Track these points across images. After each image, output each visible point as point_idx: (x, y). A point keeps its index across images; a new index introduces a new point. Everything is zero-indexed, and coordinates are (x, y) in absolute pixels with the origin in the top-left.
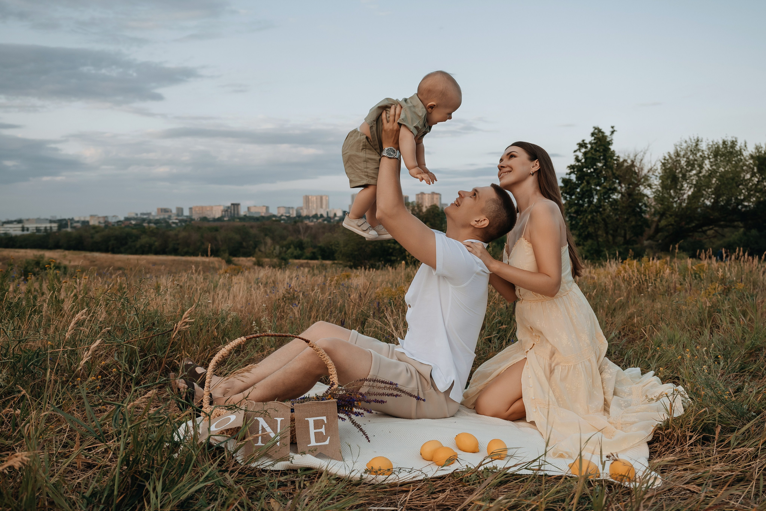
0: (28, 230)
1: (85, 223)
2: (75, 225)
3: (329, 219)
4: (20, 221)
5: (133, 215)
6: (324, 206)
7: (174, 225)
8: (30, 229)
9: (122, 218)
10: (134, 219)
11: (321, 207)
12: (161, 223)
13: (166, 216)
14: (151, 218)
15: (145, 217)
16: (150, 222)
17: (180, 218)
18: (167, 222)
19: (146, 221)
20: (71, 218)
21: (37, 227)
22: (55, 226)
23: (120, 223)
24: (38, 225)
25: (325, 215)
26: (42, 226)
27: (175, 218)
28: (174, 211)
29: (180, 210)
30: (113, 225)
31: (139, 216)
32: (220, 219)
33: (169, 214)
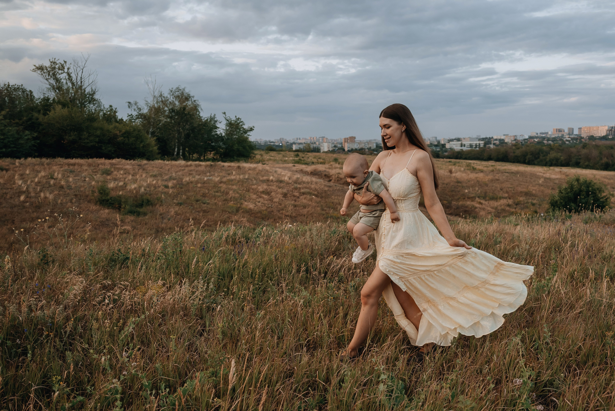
0: (464, 146)
1: (502, 142)
2: (495, 142)
4: (458, 140)
5: (534, 134)
7: (567, 143)
8: (466, 145)
9: (527, 137)
10: (536, 138)
12: (557, 141)
13: (560, 135)
14: (549, 136)
15: (543, 135)
16: (548, 140)
17: (572, 136)
18: (561, 140)
19: (546, 139)
20: (491, 137)
21: (470, 144)
22: (482, 143)
23: (526, 141)
24: (472, 143)
26: (474, 143)
27: (568, 136)
28: (566, 131)
29: (571, 130)
30: (522, 143)
31: (539, 135)
32: (604, 138)
33: (563, 133)
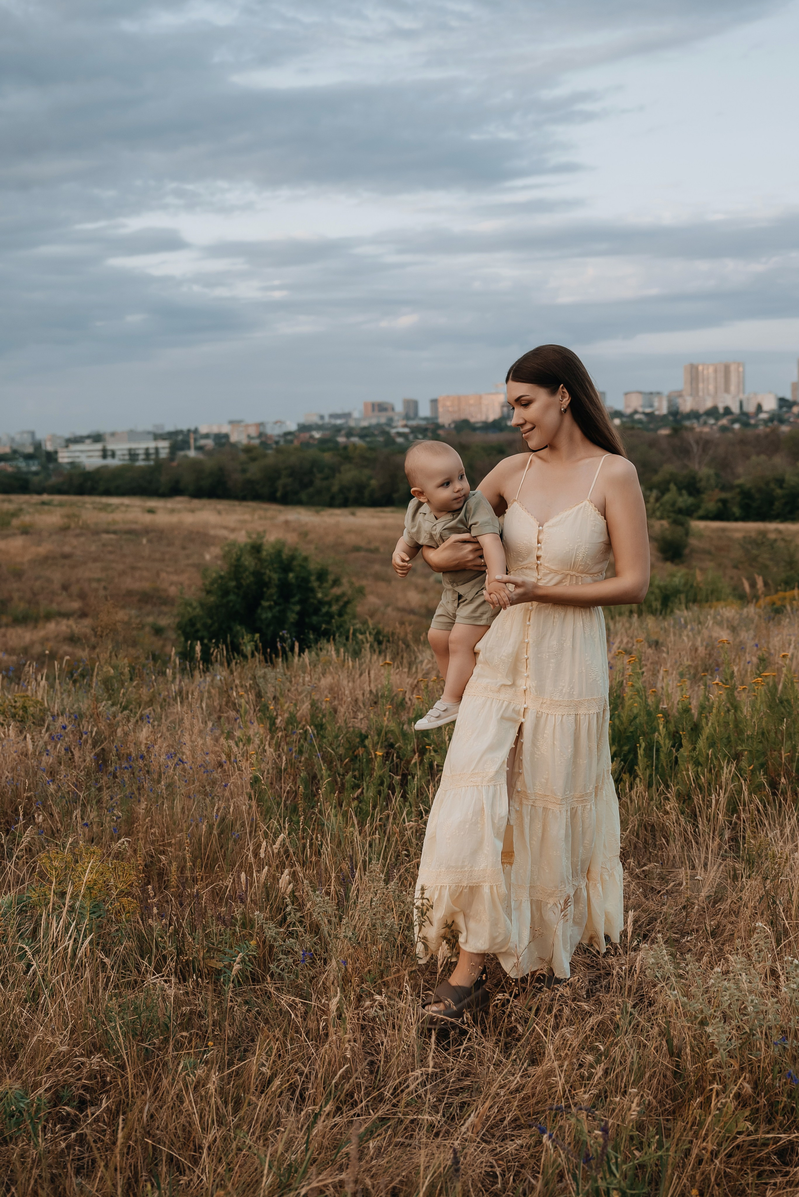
0: (113, 455)
1: (221, 439)
2: (202, 442)
3: (744, 418)
4: (97, 438)
5: (314, 419)
6: (733, 388)
7: (400, 440)
8: (118, 453)
9: (292, 427)
10: (318, 428)
11: (727, 390)
12: (373, 435)
13: (383, 420)
14: (352, 423)
15: (339, 422)
16: (350, 433)
17: (413, 423)
18: (386, 434)
19: (343, 432)
20: (193, 428)
21: (130, 450)
22: (164, 445)
23: (289, 437)
24: (133, 446)
25: (735, 409)
26: (141, 446)
27: (404, 422)
28: (399, 408)
29: (412, 406)
30: (277, 443)
31: (327, 420)
32: (496, 425)
33: (390, 414)
